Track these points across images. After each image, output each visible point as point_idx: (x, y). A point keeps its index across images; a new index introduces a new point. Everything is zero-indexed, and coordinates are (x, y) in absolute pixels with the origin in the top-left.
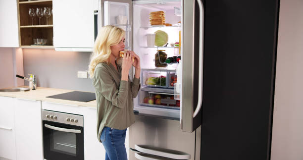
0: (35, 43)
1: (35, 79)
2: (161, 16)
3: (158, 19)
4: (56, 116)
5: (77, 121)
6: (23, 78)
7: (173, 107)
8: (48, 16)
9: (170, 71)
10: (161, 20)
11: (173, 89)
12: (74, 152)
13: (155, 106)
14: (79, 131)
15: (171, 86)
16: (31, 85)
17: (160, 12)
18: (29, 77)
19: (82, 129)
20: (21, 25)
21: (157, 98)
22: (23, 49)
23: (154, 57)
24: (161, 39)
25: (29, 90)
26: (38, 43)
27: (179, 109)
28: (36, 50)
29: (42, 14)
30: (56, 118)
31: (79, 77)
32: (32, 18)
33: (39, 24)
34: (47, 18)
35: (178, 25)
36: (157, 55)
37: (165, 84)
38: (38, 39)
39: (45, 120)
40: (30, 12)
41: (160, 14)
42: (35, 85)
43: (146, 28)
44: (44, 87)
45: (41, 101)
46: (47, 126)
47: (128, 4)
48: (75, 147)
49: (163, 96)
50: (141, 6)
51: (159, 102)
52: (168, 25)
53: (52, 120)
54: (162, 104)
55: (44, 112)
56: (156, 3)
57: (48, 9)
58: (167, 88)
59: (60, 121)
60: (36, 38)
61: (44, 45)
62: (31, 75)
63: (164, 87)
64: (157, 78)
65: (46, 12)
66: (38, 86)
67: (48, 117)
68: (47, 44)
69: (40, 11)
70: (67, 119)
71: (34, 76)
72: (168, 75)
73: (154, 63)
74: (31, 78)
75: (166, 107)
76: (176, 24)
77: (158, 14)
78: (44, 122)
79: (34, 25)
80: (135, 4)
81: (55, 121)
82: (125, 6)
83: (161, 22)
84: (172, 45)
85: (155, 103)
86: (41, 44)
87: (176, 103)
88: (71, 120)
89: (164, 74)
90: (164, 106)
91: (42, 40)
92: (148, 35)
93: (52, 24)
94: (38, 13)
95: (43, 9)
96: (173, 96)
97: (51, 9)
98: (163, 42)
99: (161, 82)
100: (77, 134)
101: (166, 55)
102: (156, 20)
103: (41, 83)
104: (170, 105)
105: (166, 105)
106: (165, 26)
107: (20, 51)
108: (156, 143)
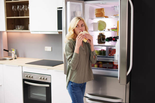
0: (16, 28)
1: (16, 52)
2: (102, 11)
3: (100, 13)
4: (32, 76)
5: (46, 79)
6: (8, 51)
7: (111, 69)
8: (25, 10)
9: (108, 46)
10: (102, 14)
11: (113, 58)
12: (45, 99)
13: (99, 68)
14: (48, 86)
15: (109, 56)
16: (13, 56)
17: (102, 9)
18: (12, 51)
19: (50, 84)
20: (7, 17)
21: (100, 64)
22: (7, 32)
23: (97, 38)
24: (102, 26)
25: (12, 59)
26: (19, 28)
27: (118, 71)
28: (17, 33)
29: (21, 10)
30: (32, 77)
31: (46, 50)
32: (15, 12)
33: (19, 16)
34: (25, 12)
35: (113, 17)
36: (99, 36)
37: (105, 55)
38: (18, 26)
39: (25, 78)
40: (13, 8)
41: (102, 10)
42: (16, 56)
43: (92, 19)
44: (22, 57)
45: (22, 66)
46: (26, 82)
47: (82, 3)
48: (46, 96)
49: (104, 62)
50: (90, 5)
51: (101, 66)
52: (106, 17)
53: (29, 79)
54: (103, 67)
55: (24, 73)
56: (100, 3)
57: (25, 6)
58: (107, 57)
59: (35, 79)
60: (17, 25)
61: (23, 30)
62: (13, 49)
63: (104, 56)
64: (100, 51)
65: (24, 8)
66: (18, 56)
67: (27, 76)
68: (24, 29)
69: (20, 8)
70: (40, 78)
71: (16, 50)
72: (107, 49)
73: (97, 41)
74: (13, 52)
75: (106, 69)
76: (112, 17)
77: (100, 10)
78: (24, 80)
79: (15, 16)
80: (86, 3)
81: (32, 79)
82: (80, 5)
83: (103, 15)
84: (109, 30)
85: (98, 67)
86: (21, 29)
87: (113, 67)
88: (42, 78)
89: (104, 48)
90: (105, 69)
91: (21, 26)
92: (94, 24)
93: (29, 16)
94: (19, 8)
95: (22, 7)
96: (114, 62)
97: (28, 6)
98: (103, 27)
99: (102, 53)
100: (47, 87)
101: (105, 36)
102: (99, 14)
103: (20, 55)
104: (109, 68)
105: (106, 68)
106: (104, 18)
107: (5, 34)
108: (100, 92)
